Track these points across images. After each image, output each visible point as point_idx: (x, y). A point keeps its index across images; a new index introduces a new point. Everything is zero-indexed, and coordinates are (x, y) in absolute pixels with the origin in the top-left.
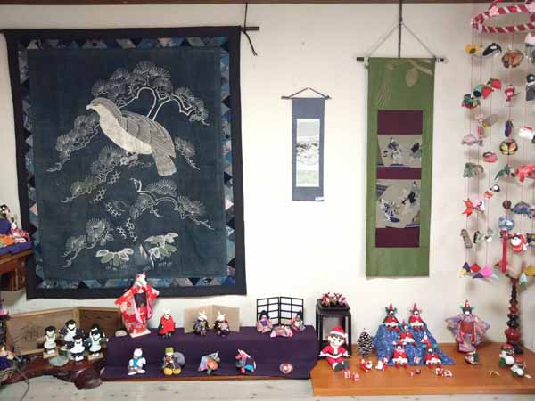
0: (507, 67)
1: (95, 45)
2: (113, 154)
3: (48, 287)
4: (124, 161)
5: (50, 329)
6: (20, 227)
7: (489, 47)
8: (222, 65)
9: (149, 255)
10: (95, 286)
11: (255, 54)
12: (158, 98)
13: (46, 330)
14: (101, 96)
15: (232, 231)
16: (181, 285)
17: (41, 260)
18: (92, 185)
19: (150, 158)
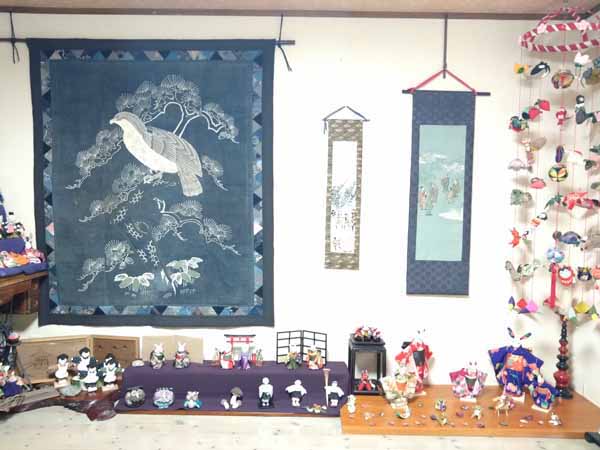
0: (557, 87)
1: (120, 56)
2: (136, 173)
3: (62, 312)
4: (148, 179)
5: (63, 357)
6: (35, 247)
7: (537, 66)
8: (255, 80)
9: (170, 280)
10: (112, 313)
11: (289, 69)
12: (185, 114)
13: (58, 358)
14: (126, 110)
15: (261, 257)
16: (205, 314)
17: (56, 283)
18: (112, 204)
19: (175, 177)
